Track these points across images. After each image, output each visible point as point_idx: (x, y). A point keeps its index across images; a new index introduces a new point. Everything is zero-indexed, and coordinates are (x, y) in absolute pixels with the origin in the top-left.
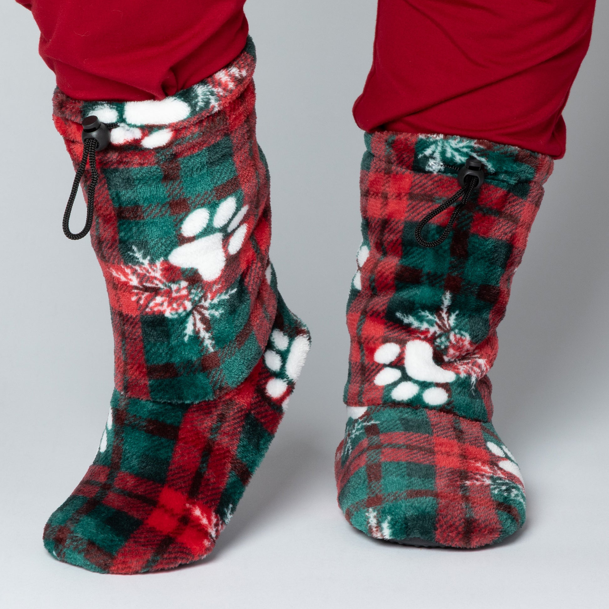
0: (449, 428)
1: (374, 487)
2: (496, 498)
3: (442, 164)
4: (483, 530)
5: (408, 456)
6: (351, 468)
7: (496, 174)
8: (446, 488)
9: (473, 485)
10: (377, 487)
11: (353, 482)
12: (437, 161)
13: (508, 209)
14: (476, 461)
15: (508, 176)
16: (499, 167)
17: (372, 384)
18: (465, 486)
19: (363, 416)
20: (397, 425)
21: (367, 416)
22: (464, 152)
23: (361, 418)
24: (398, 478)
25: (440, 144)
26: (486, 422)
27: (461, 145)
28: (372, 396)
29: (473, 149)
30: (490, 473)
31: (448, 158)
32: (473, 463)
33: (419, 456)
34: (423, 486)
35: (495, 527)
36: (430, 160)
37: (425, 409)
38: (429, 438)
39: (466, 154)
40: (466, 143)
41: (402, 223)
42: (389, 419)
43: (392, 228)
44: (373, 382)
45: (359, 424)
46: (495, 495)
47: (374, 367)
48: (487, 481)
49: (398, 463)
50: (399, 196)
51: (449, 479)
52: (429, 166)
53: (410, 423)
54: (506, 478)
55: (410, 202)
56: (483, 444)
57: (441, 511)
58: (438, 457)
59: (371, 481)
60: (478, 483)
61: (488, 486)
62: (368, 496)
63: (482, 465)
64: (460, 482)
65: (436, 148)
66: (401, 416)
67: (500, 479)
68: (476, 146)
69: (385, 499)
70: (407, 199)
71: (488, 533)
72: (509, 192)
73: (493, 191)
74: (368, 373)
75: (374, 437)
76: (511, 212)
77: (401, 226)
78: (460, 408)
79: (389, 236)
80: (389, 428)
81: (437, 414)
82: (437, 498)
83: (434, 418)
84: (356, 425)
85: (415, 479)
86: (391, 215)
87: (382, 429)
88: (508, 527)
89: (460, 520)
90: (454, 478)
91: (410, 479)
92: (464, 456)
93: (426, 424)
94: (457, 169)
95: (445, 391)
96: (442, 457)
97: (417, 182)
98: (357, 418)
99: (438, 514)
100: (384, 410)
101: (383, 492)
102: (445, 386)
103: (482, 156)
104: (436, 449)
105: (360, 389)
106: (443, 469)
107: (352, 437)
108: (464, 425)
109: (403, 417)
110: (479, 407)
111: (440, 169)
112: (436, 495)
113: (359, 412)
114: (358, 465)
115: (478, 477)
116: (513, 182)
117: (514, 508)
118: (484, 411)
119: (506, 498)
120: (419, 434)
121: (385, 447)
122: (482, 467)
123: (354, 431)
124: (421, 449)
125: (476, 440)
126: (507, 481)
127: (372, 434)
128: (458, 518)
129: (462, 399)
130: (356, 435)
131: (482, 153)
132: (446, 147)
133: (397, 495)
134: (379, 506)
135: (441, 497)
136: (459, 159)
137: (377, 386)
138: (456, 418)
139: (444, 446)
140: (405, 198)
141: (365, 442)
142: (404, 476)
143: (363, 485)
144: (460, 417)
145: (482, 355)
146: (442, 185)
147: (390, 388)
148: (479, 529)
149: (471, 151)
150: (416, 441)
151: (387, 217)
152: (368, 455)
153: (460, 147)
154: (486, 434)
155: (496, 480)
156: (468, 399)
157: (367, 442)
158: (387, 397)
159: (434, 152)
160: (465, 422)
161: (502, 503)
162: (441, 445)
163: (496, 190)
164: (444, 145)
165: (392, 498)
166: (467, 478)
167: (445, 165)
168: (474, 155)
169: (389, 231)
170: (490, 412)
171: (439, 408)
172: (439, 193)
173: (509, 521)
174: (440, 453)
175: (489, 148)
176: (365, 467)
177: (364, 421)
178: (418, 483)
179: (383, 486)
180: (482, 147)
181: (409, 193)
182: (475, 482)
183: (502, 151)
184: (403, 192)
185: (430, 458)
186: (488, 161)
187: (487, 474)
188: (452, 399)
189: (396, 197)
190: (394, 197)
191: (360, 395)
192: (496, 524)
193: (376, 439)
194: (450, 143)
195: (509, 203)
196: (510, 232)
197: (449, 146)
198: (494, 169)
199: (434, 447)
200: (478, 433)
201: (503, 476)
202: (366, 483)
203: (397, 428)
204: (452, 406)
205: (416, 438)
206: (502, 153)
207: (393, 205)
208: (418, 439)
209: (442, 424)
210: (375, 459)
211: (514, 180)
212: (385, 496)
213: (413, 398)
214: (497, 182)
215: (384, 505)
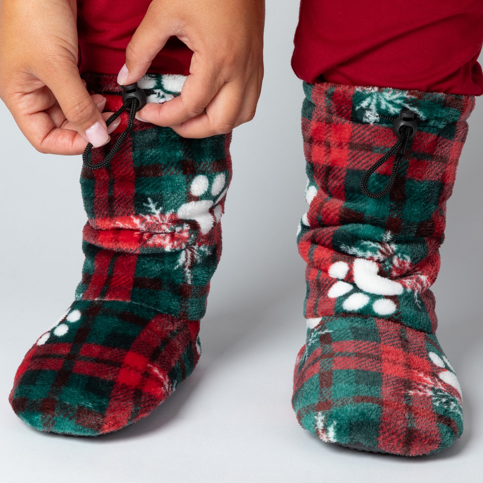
0: (396, 337)
1: (325, 392)
2: (438, 410)
3: (378, 115)
4: (423, 440)
5: (357, 364)
6: (306, 375)
7: (427, 121)
8: (391, 397)
9: (416, 394)
10: (327, 393)
11: (307, 388)
12: (373, 113)
13: (439, 152)
14: (419, 371)
15: (437, 121)
16: (429, 115)
17: (326, 297)
18: (409, 396)
19: (318, 325)
20: (348, 333)
21: (322, 326)
22: (397, 104)
23: (316, 327)
24: (347, 385)
25: (375, 97)
26: (431, 333)
27: (395, 97)
28: (325, 308)
29: (406, 101)
30: (432, 384)
31: (383, 110)
32: (417, 373)
33: (367, 364)
34: (369, 392)
35: (435, 439)
36: (366, 111)
37: (374, 318)
38: (377, 346)
39: (399, 106)
40: (399, 94)
41: (344, 171)
42: (341, 328)
43: (336, 174)
44: (327, 295)
45: (315, 333)
46: (436, 407)
47: (327, 282)
48: (429, 392)
49: (348, 371)
50: (340, 145)
51: (394, 387)
52: (366, 117)
53: (360, 332)
54: (446, 390)
55: (350, 151)
56: (425, 355)
57: (384, 419)
58: (386, 364)
59: (322, 387)
60: (421, 394)
61: (431, 397)
62: (318, 401)
63: (424, 375)
64: (404, 391)
65: (372, 100)
66: (352, 325)
67: (440, 391)
68: (408, 97)
69: (334, 403)
70: (348, 148)
71: (428, 443)
72: (439, 136)
73: (425, 138)
74: (322, 288)
75: (327, 346)
76: (441, 154)
77: (343, 173)
78: (407, 319)
79: (333, 182)
80: (341, 337)
81: (385, 323)
82: (382, 406)
83: (382, 326)
84: (313, 334)
85: (362, 386)
86: (334, 162)
87: (334, 338)
88: (447, 441)
89: (402, 429)
90: (398, 387)
91: (358, 386)
92: (409, 366)
93: (375, 332)
94: (391, 119)
95: (394, 302)
96: (389, 365)
97: (356, 132)
98: (314, 328)
99: (381, 422)
100: (336, 319)
101: (333, 398)
102: (394, 298)
103: (413, 106)
104: (383, 356)
105: (315, 302)
106: (389, 377)
107: (309, 346)
108: (410, 335)
109: (353, 326)
110: (425, 319)
111: (376, 120)
112: (382, 403)
113: (314, 322)
114: (312, 372)
115: (421, 387)
116: (441, 126)
117: (453, 421)
118: (429, 323)
119: (446, 410)
120: (368, 342)
121: (337, 355)
122: (425, 378)
123: (310, 340)
124: (369, 356)
125: (419, 350)
126: (446, 394)
127: (325, 343)
128: (401, 427)
129: (408, 311)
130: (312, 343)
131: (413, 103)
132: (381, 99)
133: (344, 400)
134: (328, 410)
135: (386, 405)
136: (393, 110)
137: (330, 298)
138: (403, 327)
139: (391, 354)
140: (346, 148)
141: (319, 351)
142: (352, 384)
143: (315, 391)
144: (406, 327)
145: (423, 272)
146: (378, 135)
147: (341, 299)
148: (419, 439)
149: (404, 102)
150: (365, 349)
151: (330, 164)
152: (321, 363)
153: (394, 99)
154: (429, 344)
155: (437, 392)
156: (414, 312)
157: (320, 351)
158: (338, 308)
159: (370, 104)
160: (411, 332)
161: (442, 416)
162: (388, 353)
163: (428, 137)
164: (379, 98)
165: (340, 403)
166: (410, 388)
167: (380, 116)
168: (407, 106)
169: (332, 177)
170: (435, 324)
171: (387, 318)
172: (376, 142)
173: (449, 434)
174: (386, 361)
175: (420, 97)
176: (318, 375)
177: (319, 330)
178: (364, 390)
179: (333, 392)
180: (413, 97)
181: (349, 143)
182: (418, 392)
183: (431, 99)
184: (344, 142)
185: (377, 365)
186: (419, 110)
187: (429, 386)
188: (400, 310)
189: (338, 146)
190: (336, 146)
191: (315, 308)
192: (436, 436)
193: (328, 348)
194: (384, 96)
195: (440, 146)
196: (441, 171)
197: (384, 99)
198: (425, 117)
199: (381, 354)
200: (422, 343)
201: (443, 389)
202: (318, 389)
203: (348, 337)
204: (400, 316)
205: (364, 346)
206: (432, 101)
207: (335, 153)
208: (366, 347)
209: (390, 333)
210: (327, 367)
211: (443, 125)
212: (334, 401)
213: (363, 308)
214: (428, 128)
215: (332, 410)
